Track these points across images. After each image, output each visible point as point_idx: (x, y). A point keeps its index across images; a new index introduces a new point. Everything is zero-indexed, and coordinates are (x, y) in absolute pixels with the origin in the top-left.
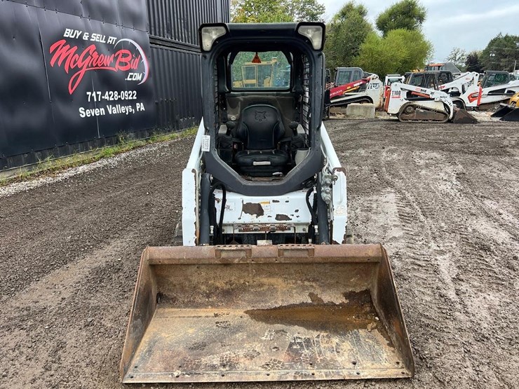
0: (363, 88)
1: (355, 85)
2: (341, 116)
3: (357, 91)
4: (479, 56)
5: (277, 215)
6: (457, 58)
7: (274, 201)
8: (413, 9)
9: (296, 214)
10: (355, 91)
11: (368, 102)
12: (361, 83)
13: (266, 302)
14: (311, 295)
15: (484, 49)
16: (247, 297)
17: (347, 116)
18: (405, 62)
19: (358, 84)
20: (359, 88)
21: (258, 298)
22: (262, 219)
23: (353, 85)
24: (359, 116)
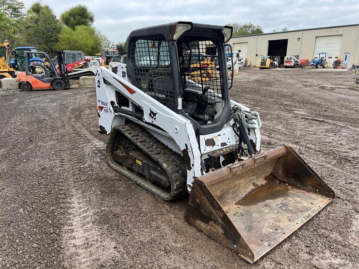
0: (86, 65)
1: (80, 64)
2: (77, 86)
3: (82, 67)
4: (123, 46)
5: (221, 144)
6: (110, 47)
7: (219, 135)
8: (86, 13)
9: (229, 141)
10: (80, 68)
11: (92, 75)
12: (84, 62)
13: (238, 195)
14: (254, 184)
15: (125, 42)
16: (230, 196)
17: (82, 86)
18: (93, 48)
19: (83, 63)
20: (83, 66)
21: (234, 195)
22: (216, 148)
23: (79, 63)
24: (90, 85)
